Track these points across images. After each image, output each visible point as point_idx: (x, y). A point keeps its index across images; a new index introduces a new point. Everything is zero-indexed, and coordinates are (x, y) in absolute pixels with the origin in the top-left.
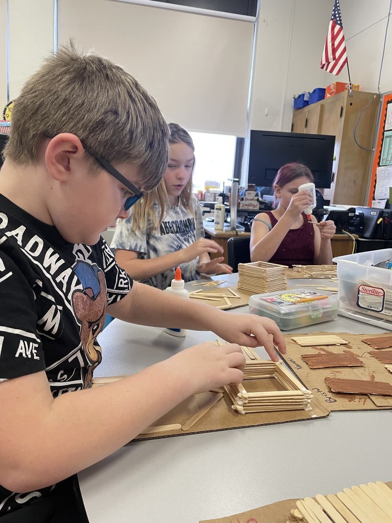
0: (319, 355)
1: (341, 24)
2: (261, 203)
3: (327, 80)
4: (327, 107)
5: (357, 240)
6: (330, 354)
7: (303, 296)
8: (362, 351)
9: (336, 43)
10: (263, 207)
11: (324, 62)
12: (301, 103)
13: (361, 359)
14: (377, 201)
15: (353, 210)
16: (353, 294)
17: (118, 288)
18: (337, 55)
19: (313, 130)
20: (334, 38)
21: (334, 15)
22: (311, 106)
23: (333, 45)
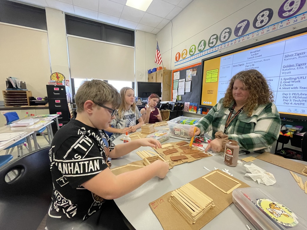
0: (167, 150)
1: (159, 51)
2: (142, 103)
3: (157, 66)
4: (157, 73)
5: (170, 111)
6: (169, 149)
7: (160, 133)
8: (177, 147)
9: (159, 56)
10: (143, 104)
11: (156, 61)
12: (150, 72)
13: (177, 150)
14: (174, 99)
15: (168, 103)
16: (173, 131)
17: (111, 146)
18: (159, 59)
19: (154, 81)
20: (158, 55)
21: (157, 48)
22: (153, 73)
23: (158, 56)
